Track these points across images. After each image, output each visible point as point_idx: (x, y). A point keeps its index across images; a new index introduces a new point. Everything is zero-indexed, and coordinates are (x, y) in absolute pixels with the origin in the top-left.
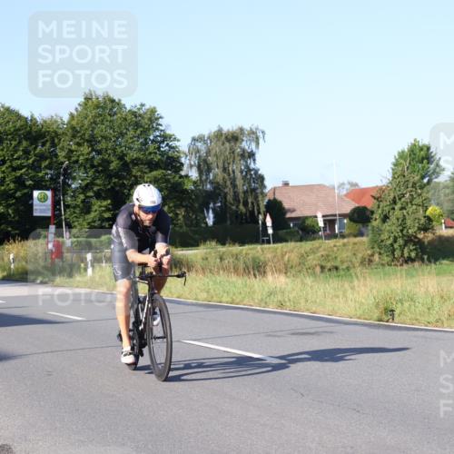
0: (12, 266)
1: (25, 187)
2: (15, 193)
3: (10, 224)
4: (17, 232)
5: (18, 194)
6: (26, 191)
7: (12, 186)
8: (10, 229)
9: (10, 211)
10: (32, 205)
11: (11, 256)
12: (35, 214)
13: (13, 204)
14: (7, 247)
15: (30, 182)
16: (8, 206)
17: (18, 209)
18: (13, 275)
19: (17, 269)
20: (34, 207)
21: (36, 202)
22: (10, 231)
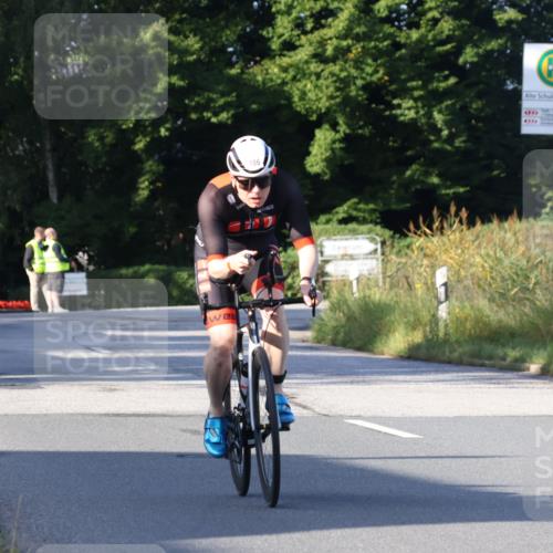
0: (443, 311)
1: (494, 30)
2: (458, 51)
3: (434, 160)
4: (461, 190)
5: (469, 55)
6: (494, 45)
7: (447, 26)
8: (435, 180)
9: (438, 118)
10: (516, 96)
11: (441, 276)
12: (526, 129)
13: (448, 93)
14: (418, 242)
15: (511, 14)
16: (433, 99)
17: (464, 108)
18: (446, 341)
19: (460, 322)
20: (526, 104)
21: (531, 83)
22: (435, 188)
